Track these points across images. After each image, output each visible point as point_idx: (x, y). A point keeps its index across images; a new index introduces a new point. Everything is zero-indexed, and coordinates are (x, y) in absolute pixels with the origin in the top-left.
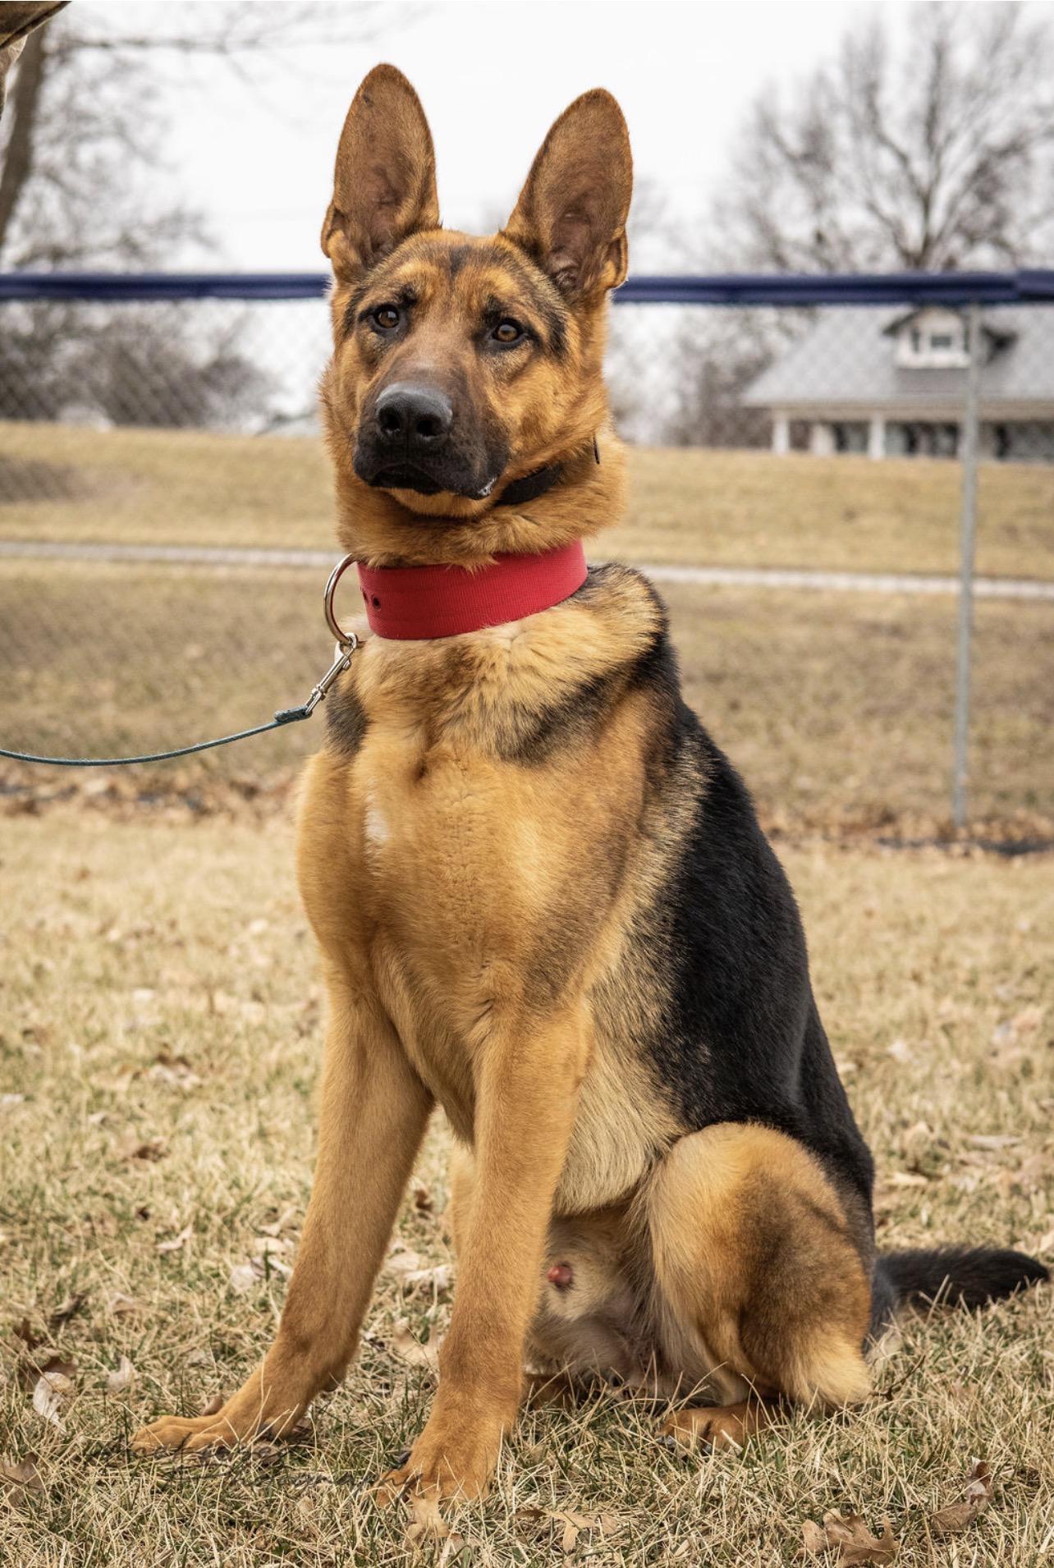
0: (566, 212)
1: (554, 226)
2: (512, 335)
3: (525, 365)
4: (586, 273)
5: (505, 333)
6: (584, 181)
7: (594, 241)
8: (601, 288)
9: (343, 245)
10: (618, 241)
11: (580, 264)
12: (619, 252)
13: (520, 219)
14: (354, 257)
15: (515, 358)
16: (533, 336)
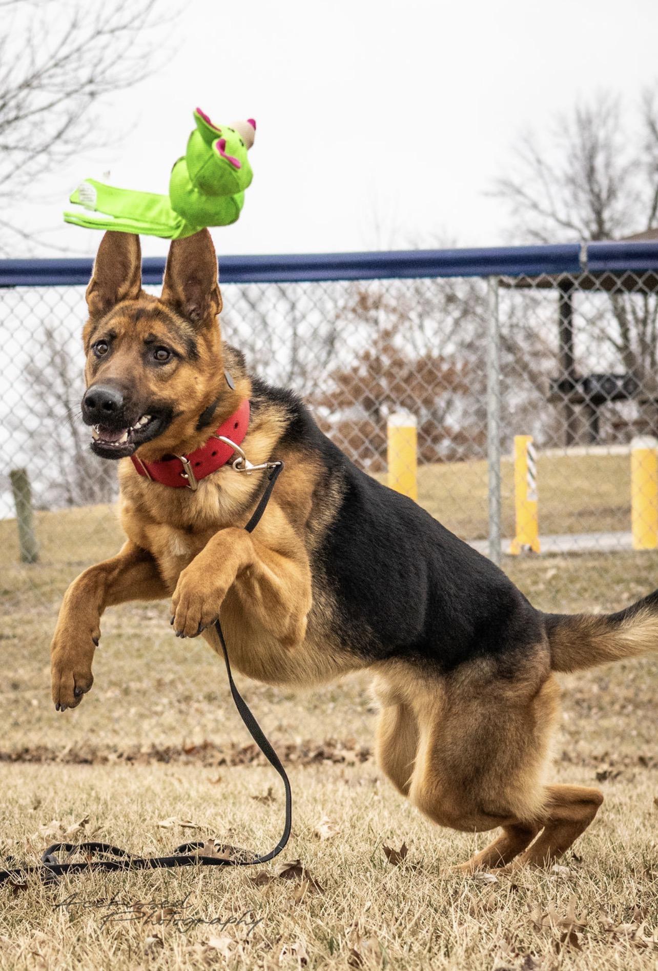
0: (188, 281)
1: (184, 289)
2: (165, 357)
3: (174, 371)
4: (204, 310)
5: (161, 356)
6: (194, 264)
7: (203, 293)
8: (212, 316)
9: (97, 299)
10: (215, 290)
11: (200, 306)
12: (217, 296)
13: (167, 291)
14: (101, 306)
15: (168, 368)
16: (176, 354)
